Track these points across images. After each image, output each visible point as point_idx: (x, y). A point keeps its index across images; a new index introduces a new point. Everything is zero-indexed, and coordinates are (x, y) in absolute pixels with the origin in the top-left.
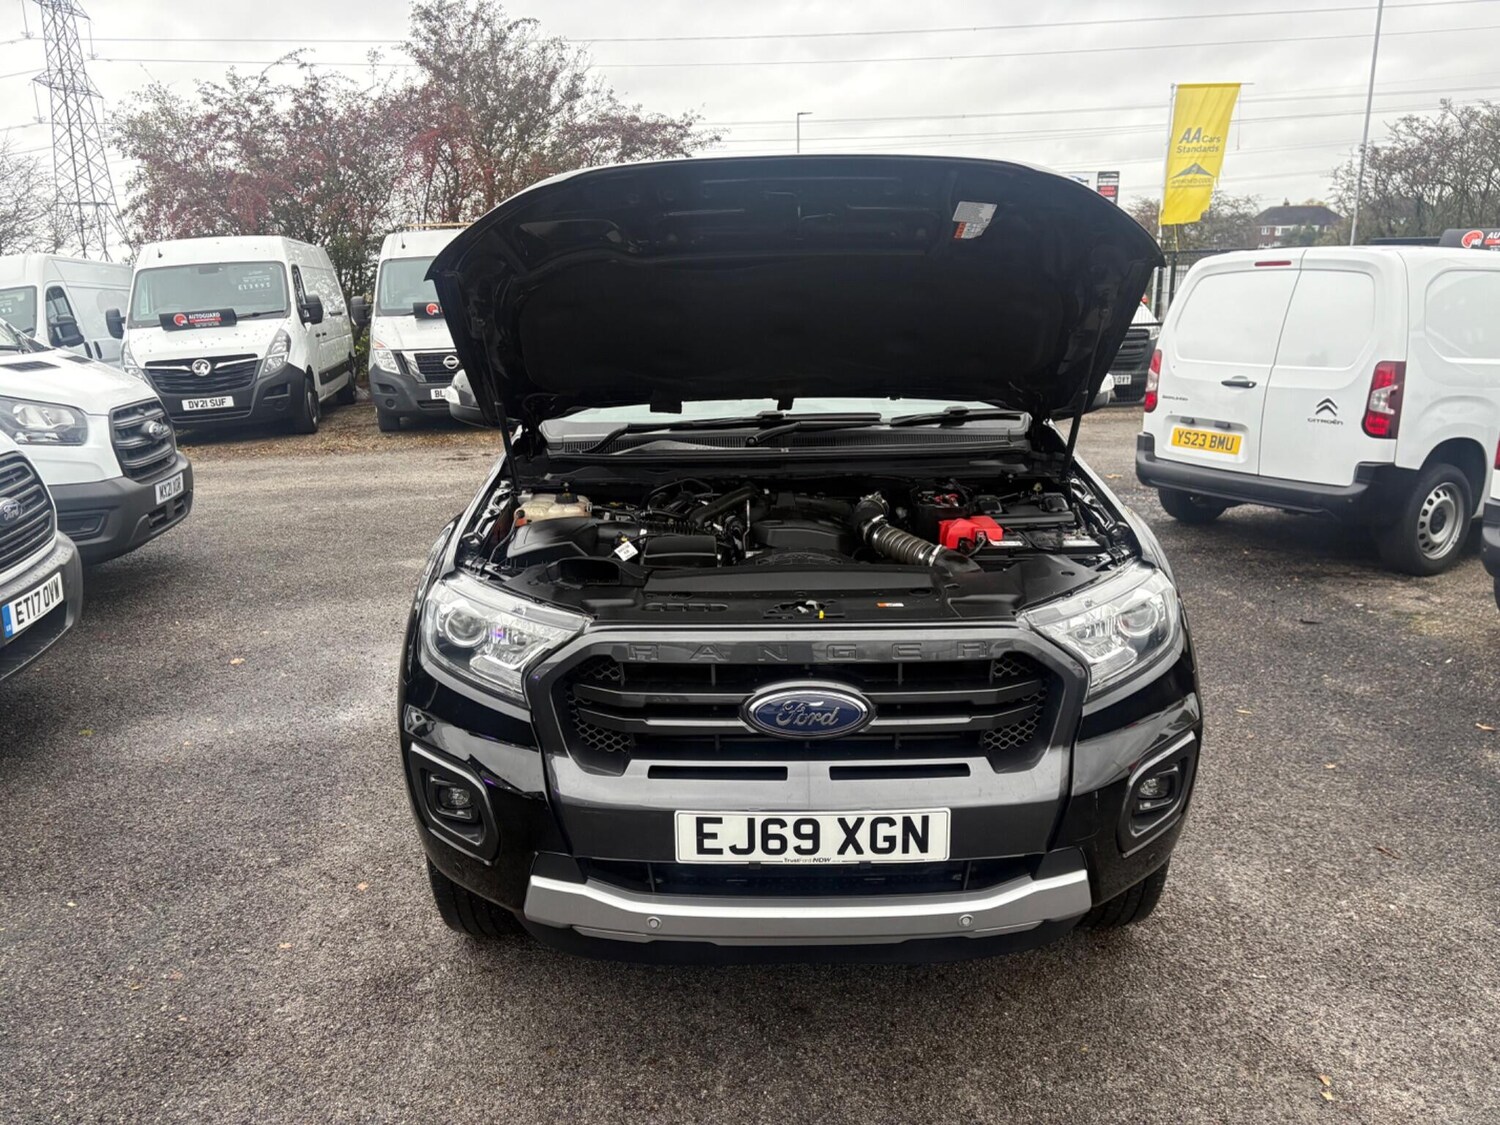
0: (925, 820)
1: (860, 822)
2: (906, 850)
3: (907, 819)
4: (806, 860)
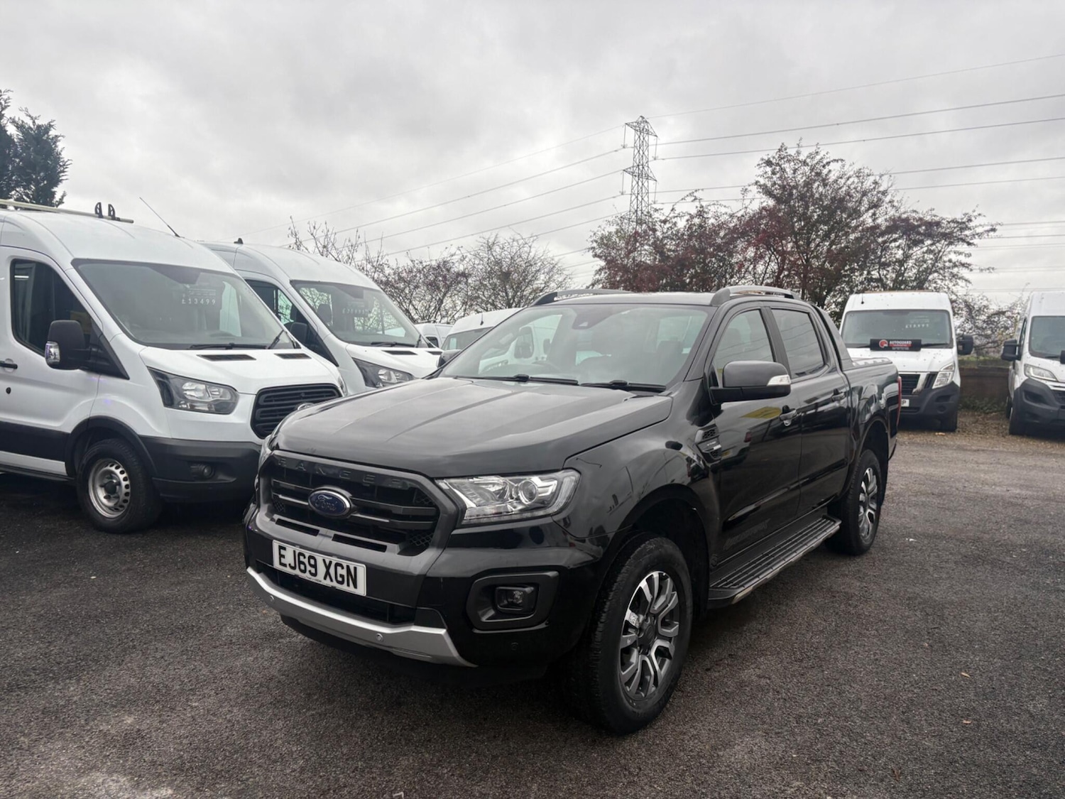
0: (355, 569)
1: (331, 562)
2: (348, 585)
3: (348, 567)
4: (313, 579)
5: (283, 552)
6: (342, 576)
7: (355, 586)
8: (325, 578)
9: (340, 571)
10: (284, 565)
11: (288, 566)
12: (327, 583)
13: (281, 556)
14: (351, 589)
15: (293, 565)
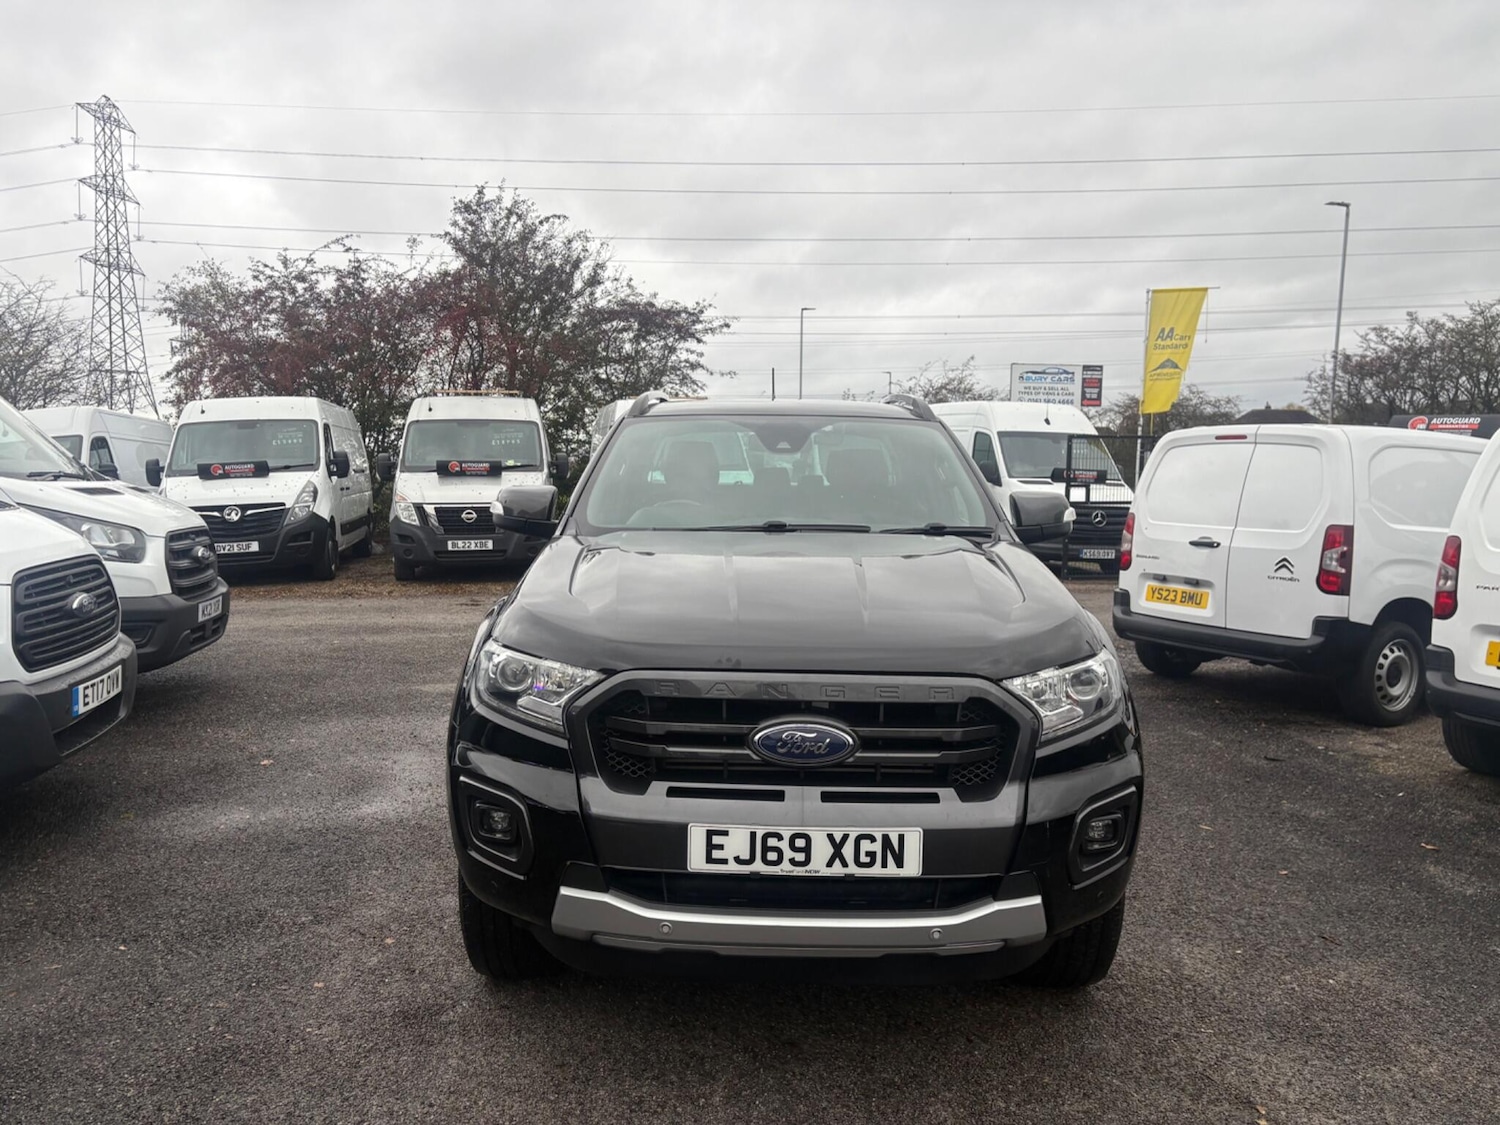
0: (901, 838)
1: (845, 837)
2: (884, 865)
3: (886, 838)
4: (799, 871)
5: (716, 840)
6: (871, 855)
7: (900, 863)
8: (830, 864)
9: (866, 845)
10: (724, 861)
11: (731, 861)
12: (838, 870)
13: (710, 847)
14: (892, 870)
15: (746, 856)
